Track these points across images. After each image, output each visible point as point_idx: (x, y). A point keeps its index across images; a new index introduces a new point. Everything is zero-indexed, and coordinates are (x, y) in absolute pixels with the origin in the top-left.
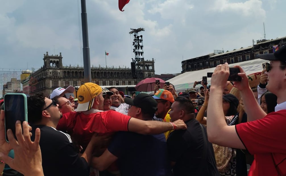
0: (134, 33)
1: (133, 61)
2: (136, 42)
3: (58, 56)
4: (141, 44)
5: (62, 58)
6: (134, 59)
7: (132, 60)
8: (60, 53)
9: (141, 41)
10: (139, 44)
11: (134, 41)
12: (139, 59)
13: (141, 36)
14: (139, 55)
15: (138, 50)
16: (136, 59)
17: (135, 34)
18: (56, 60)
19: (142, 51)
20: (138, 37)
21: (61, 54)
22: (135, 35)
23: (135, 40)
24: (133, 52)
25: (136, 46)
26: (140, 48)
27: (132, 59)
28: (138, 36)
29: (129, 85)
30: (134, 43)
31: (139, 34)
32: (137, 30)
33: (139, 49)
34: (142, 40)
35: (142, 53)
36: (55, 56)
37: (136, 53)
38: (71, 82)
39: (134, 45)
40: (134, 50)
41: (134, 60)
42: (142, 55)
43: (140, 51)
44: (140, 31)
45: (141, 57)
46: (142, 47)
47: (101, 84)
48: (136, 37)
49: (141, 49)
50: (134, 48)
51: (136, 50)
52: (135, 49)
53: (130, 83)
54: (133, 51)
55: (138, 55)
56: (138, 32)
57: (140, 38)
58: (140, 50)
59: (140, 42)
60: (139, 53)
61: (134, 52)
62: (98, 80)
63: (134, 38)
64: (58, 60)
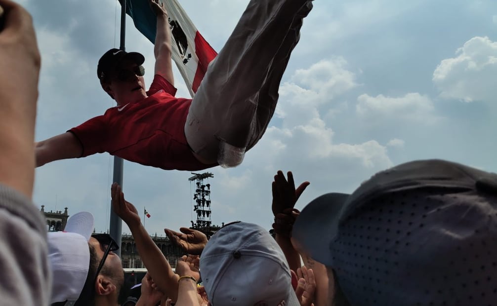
0: (196, 180)
1: (193, 225)
2: (199, 194)
3: (62, 213)
4: (206, 198)
5: (68, 216)
6: (195, 222)
7: (191, 224)
8: (66, 209)
9: (208, 193)
10: (205, 198)
11: (196, 193)
12: (204, 222)
13: (208, 186)
14: (204, 216)
15: (202, 207)
16: (199, 222)
17: (198, 182)
18: (56, 220)
19: (208, 210)
20: (203, 187)
21: (68, 210)
22: (198, 184)
23: (197, 191)
24: (195, 210)
25: (199, 201)
26: (206, 205)
27: (192, 222)
28: (204, 184)
30: (195, 195)
31: (205, 182)
32: (201, 175)
33: (203, 206)
34: (210, 191)
35: (208, 213)
36: (56, 212)
37: (199, 213)
39: (196, 199)
40: (195, 206)
41: (195, 224)
42: (208, 217)
43: (205, 210)
44: (205, 178)
45: (206, 219)
46: (208, 203)
47: (132, 265)
48: (200, 186)
49: (208, 206)
50: (196, 204)
51: (199, 208)
52: (198, 206)
54: (194, 208)
55: (202, 215)
56: (204, 179)
57: (206, 189)
58: (206, 208)
59: (207, 195)
60: (204, 212)
61: (196, 211)
62: (127, 258)
63: (196, 188)
64: (61, 220)
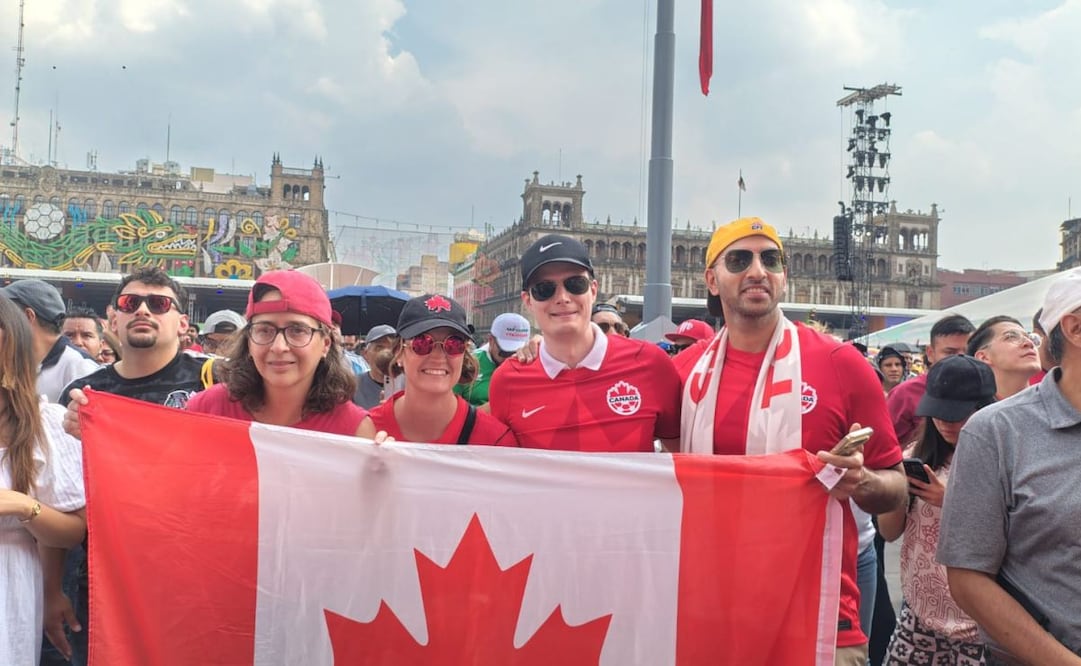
0: (855, 104)
1: (843, 212)
2: (861, 137)
3: (572, 186)
4: (881, 147)
5: (584, 192)
6: (848, 205)
7: (840, 207)
8: (579, 177)
9: (884, 132)
10: (876, 146)
11: (854, 136)
12: (870, 204)
13: (887, 116)
14: (871, 189)
15: (868, 170)
16: (858, 203)
17: (861, 108)
18: (563, 200)
19: (882, 176)
20: (872, 120)
21: (582, 180)
22: (860, 113)
23: (859, 130)
24: (848, 177)
25: (860, 157)
26: (877, 162)
27: (841, 203)
28: (874, 114)
29: (824, 303)
30: (852, 141)
31: (878, 107)
32: (868, 92)
33: (871, 166)
34: (889, 131)
35: (882, 182)
36: (561, 185)
37: (860, 183)
38: (607, 277)
39: (854, 150)
40: (851, 168)
41: (849, 209)
42: (881, 190)
43: (874, 175)
44: (878, 96)
45: (877, 196)
46: (884, 158)
48: (865, 118)
49: (882, 166)
50: (853, 162)
51: (860, 172)
52: (856, 166)
53: (828, 297)
54: (847, 172)
55: (867, 188)
56: (875, 101)
57: (880, 124)
58: (877, 171)
59: (880, 139)
60: (871, 181)
61: (851, 179)
63: (854, 122)
64: (570, 200)
